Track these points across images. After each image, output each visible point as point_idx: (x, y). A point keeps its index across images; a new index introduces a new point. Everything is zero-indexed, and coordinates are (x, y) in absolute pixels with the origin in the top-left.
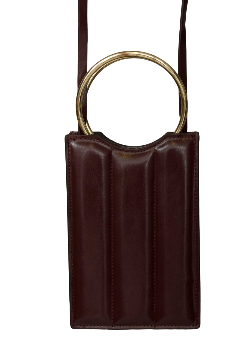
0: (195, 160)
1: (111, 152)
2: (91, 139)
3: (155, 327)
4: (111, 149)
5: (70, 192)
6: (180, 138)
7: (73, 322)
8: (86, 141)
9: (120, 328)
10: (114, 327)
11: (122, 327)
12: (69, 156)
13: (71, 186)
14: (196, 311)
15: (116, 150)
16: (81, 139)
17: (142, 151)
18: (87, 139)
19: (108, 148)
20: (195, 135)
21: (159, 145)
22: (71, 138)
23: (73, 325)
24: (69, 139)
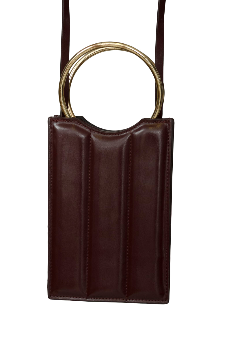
0: (168, 144)
1: (90, 134)
2: (71, 122)
3: (126, 300)
4: (91, 131)
5: (51, 170)
6: (154, 123)
7: (51, 293)
8: (67, 123)
9: (94, 300)
10: (88, 299)
11: (95, 299)
12: (51, 136)
13: (52, 165)
14: (165, 287)
15: (95, 132)
16: (62, 121)
17: (119, 134)
18: (68, 122)
19: (88, 130)
20: (169, 121)
21: (135, 129)
22: (53, 120)
23: (51, 296)
24: (52, 121)
